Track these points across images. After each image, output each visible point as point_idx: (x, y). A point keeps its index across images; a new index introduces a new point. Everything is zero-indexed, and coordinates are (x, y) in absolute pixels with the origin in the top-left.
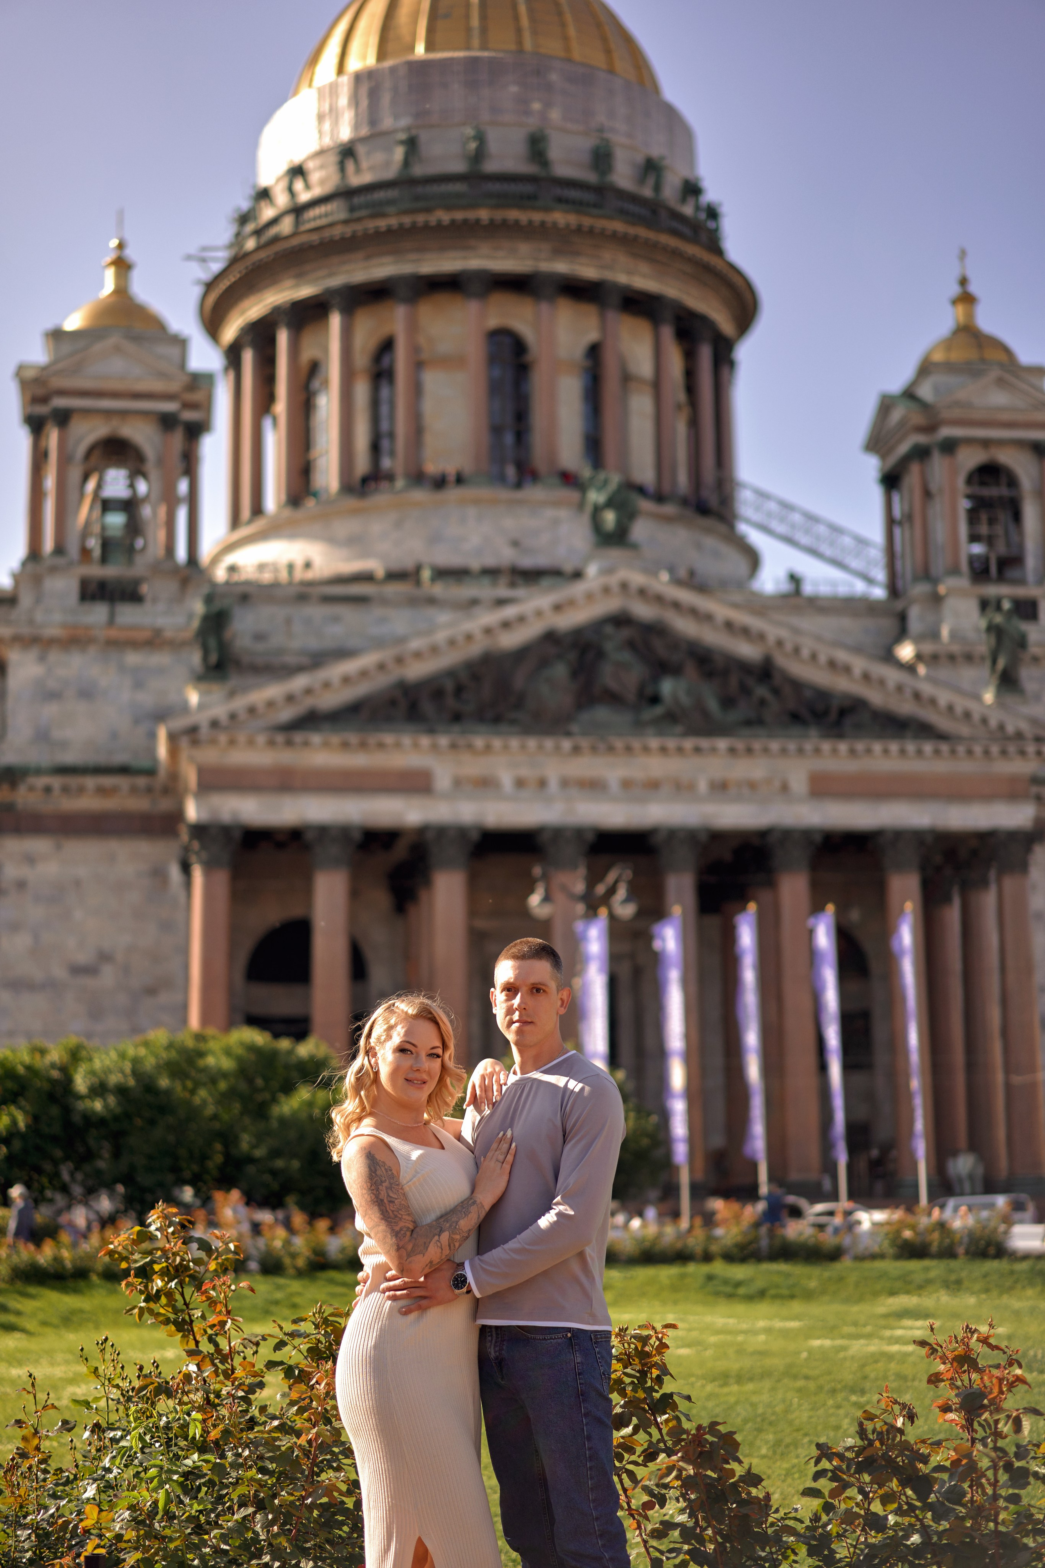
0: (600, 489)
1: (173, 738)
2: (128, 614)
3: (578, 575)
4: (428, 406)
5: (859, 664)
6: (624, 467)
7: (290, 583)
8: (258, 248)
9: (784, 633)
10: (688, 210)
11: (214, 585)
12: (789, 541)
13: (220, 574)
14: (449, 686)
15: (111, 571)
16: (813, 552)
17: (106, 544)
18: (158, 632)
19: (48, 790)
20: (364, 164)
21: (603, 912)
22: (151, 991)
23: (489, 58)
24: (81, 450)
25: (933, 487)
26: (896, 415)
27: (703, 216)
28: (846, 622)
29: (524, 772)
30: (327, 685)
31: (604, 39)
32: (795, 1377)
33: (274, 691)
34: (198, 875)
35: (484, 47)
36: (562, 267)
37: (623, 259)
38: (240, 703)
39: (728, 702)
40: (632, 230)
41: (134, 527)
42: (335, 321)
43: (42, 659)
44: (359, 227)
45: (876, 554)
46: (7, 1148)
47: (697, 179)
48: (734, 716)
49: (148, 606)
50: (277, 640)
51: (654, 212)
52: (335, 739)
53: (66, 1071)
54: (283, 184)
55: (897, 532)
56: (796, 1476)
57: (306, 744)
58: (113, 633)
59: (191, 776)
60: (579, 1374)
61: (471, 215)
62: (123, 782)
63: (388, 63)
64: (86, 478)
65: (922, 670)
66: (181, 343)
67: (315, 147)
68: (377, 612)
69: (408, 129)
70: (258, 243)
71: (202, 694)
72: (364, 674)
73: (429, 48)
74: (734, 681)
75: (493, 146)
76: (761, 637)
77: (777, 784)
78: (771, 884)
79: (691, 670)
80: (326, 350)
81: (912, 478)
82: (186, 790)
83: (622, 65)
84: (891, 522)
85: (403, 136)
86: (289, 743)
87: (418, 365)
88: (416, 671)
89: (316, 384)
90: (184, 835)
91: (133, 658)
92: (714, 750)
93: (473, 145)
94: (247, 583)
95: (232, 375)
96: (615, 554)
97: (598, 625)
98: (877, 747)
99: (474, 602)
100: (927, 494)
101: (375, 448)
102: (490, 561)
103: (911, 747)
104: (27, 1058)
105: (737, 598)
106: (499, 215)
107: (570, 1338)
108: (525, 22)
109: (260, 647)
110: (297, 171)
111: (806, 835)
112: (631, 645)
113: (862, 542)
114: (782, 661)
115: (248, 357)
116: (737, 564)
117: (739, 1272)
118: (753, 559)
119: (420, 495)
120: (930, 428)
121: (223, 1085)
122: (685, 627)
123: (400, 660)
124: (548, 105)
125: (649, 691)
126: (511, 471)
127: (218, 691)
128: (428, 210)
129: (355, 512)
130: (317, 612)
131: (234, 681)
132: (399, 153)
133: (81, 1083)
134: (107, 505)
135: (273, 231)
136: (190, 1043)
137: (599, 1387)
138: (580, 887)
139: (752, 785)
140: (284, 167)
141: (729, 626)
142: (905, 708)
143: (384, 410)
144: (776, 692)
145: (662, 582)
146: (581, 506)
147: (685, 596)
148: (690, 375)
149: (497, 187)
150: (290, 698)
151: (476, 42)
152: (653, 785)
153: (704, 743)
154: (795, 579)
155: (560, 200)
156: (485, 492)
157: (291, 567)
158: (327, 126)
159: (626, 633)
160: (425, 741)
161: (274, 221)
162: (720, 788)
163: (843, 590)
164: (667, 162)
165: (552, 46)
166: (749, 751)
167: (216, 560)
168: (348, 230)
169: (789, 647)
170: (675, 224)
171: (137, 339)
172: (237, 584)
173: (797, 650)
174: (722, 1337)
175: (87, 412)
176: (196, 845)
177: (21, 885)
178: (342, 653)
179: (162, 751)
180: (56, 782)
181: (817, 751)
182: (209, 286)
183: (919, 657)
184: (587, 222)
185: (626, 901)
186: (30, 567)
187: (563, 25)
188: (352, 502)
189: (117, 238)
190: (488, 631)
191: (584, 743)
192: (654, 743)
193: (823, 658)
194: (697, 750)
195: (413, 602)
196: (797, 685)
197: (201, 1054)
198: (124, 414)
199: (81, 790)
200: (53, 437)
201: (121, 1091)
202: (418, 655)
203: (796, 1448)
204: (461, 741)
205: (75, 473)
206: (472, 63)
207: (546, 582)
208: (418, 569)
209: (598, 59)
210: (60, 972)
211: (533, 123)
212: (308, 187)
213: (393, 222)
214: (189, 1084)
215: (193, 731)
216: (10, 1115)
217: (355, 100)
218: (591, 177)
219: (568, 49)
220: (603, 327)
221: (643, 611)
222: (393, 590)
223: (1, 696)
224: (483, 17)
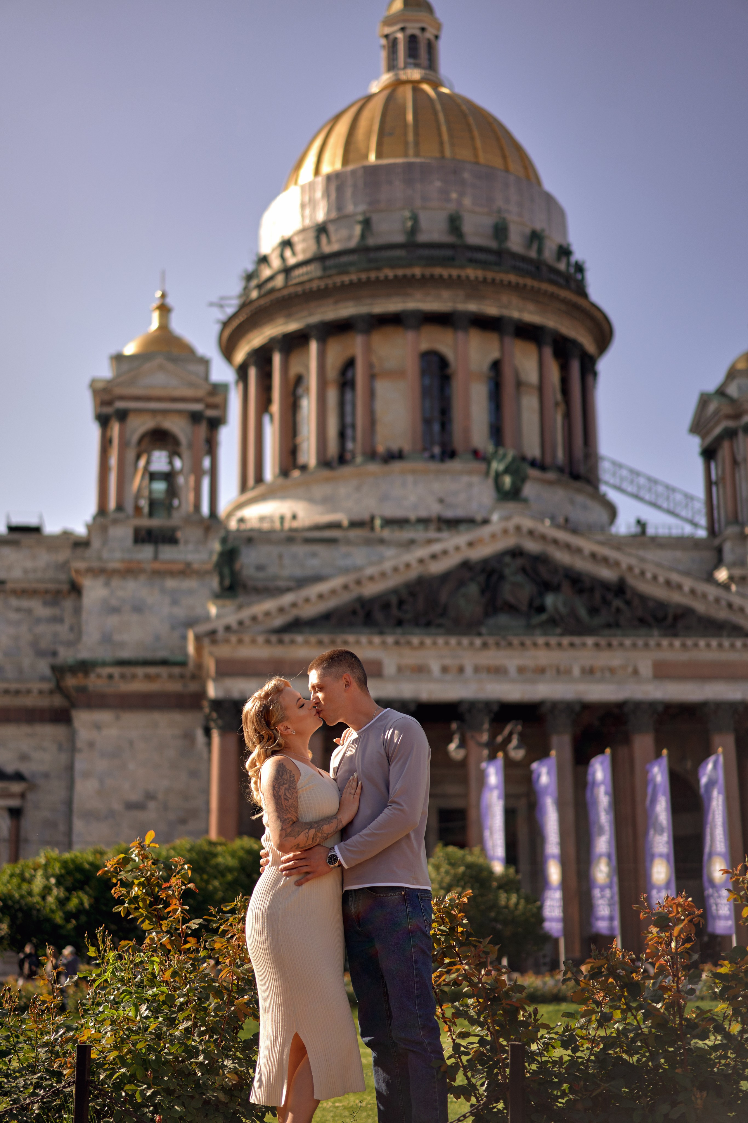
0: (500, 461)
1: (198, 638)
2: (167, 552)
3: (486, 522)
4: (379, 405)
5: (688, 584)
6: (518, 444)
7: (282, 530)
8: (260, 297)
9: (633, 562)
10: (562, 266)
11: (228, 532)
12: (637, 497)
13: (233, 524)
14: (394, 600)
15: (156, 522)
16: (654, 505)
17: (153, 504)
18: (188, 565)
19: (110, 677)
20: (334, 237)
21: (500, 755)
22: (183, 821)
23: (420, 163)
24: (135, 438)
25: (740, 458)
26: (712, 407)
27: (572, 270)
28: (678, 554)
29: (448, 662)
30: (307, 600)
31: (502, 149)
33: (269, 605)
34: (216, 737)
35: (417, 154)
36: (472, 307)
37: (515, 301)
38: (246, 614)
39: (593, 611)
40: (521, 281)
41: (172, 491)
42: (314, 346)
43: (107, 584)
44: (330, 282)
45: (700, 505)
46: (76, 921)
47: (569, 245)
48: (598, 621)
49: (181, 546)
50: (273, 570)
51: (538, 268)
52: (313, 639)
54: (277, 253)
55: (714, 489)
57: (293, 642)
58: (157, 566)
59: (211, 665)
61: (408, 272)
62: (163, 671)
63: (350, 168)
64: (138, 457)
65: (734, 588)
66: (205, 363)
67: (298, 226)
68: (343, 549)
69: (364, 213)
70: (259, 293)
71: (218, 607)
72: (333, 592)
73: (379, 156)
74: (597, 595)
75: (424, 223)
76: (617, 564)
77: (630, 670)
78: (626, 741)
79: (566, 587)
80: (307, 367)
81: (724, 452)
82: (208, 676)
83: (514, 166)
84: (709, 484)
85: (360, 218)
86: (281, 642)
87: (372, 377)
88: (370, 590)
89: (300, 391)
90: (207, 708)
91: (170, 583)
92: (584, 645)
93: (409, 224)
94: (252, 530)
95: (241, 386)
96: (511, 506)
97: (500, 556)
98: (702, 643)
99: (412, 542)
100: (735, 463)
101: (342, 435)
102: (423, 513)
103: (726, 643)
104: (91, 858)
105: (600, 537)
106: (428, 271)
107: (404, 895)
108: (445, 137)
109: (261, 575)
110: (287, 243)
111: (652, 705)
112: (524, 570)
113: (689, 498)
114: (631, 581)
115: (252, 373)
116: (600, 515)
118: (612, 511)
119: (373, 467)
120: (737, 416)
121: (229, 877)
122: (562, 557)
123: (358, 582)
124: (462, 194)
125: (537, 603)
126: (437, 450)
127: (230, 605)
128: (378, 269)
129: (327, 480)
130: (300, 550)
131: (241, 599)
132: (358, 230)
134: (153, 476)
135: (270, 285)
136: (206, 847)
137: (424, 928)
138: (485, 737)
139: (612, 670)
140: (278, 240)
141: (593, 556)
142: (722, 614)
143: (348, 408)
144: (628, 603)
145: (546, 527)
146: (487, 473)
147: (562, 536)
148: (565, 381)
149: (426, 252)
150: (281, 610)
151: (411, 152)
152: (541, 671)
153: (577, 640)
154: (641, 524)
155: (471, 261)
156: (420, 465)
157: (282, 519)
158: (307, 212)
159: (519, 562)
160: (377, 640)
161: (271, 278)
162: (589, 672)
163: (676, 532)
164: (547, 233)
165: (465, 154)
166: (610, 645)
167: (230, 515)
168: (322, 284)
169: (637, 571)
170: (552, 276)
171: (174, 360)
172: (245, 531)
173: (643, 573)
175: (139, 411)
176: (214, 715)
177: (91, 745)
178: (318, 579)
179: (191, 648)
180: (116, 671)
181: (659, 645)
182: (225, 324)
183: (731, 578)
184: (490, 275)
185: (517, 748)
186: (100, 520)
187: (473, 139)
188: (326, 473)
189: (161, 290)
190: (421, 561)
191: (491, 640)
192: (541, 640)
193: (661, 579)
194: (572, 645)
195: (368, 542)
196: (643, 598)
197: (215, 855)
198: (165, 412)
199: (134, 677)
200: (115, 429)
202: (371, 578)
204: (402, 640)
205: (131, 454)
206: (409, 167)
207: (462, 527)
208: (372, 519)
209: (498, 163)
210: (117, 806)
211: (452, 207)
212: (294, 253)
213: (354, 277)
214: (205, 877)
215: (212, 633)
216: (78, 897)
217: (327, 193)
218: (493, 244)
219: (476, 156)
220: (502, 349)
221: (532, 546)
222: (354, 534)
223: (78, 611)
224: (416, 134)
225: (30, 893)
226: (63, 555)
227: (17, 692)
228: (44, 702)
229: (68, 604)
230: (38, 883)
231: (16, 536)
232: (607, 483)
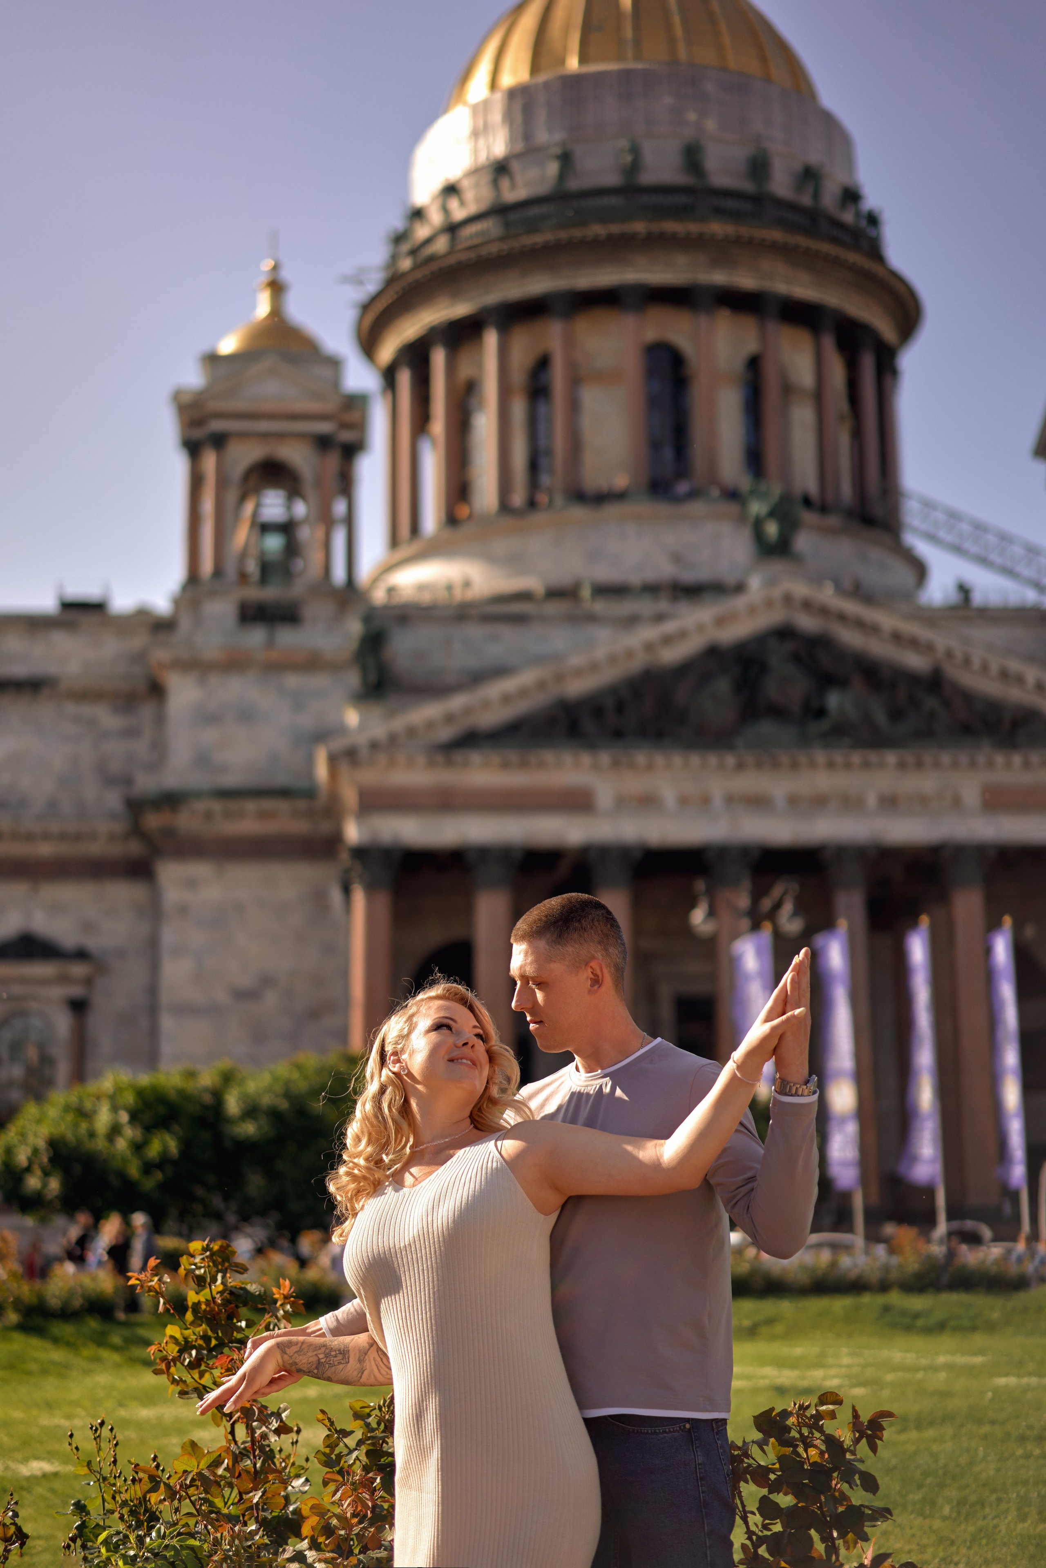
0: (761, 500)
1: (333, 760)
2: (286, 637)
3: (740, 588)
4: (586, 422)
5: (1031, 674)
6: (786, 475)
7: (449, 604)
8: (415, 267)
9: (953, 644)
10: (848, 217)
11: (372, 607)
13: (379, 596)
14: (610, 703)
15: (271, 593)
16: (983, 561)
17: (265, 567)
18: (316, 654)
19: (208, 816)
20: (519, 178)
21: (768, 926)
22: (315, 1015)
23: (643, 70)
24: (237, 474)
27: (863, 223)
28: (1019, 633)
29: (689, 789)
30: (486, 704)
31: (759, 47)
32: (980, 1422)
33: (432, 711)
34: (359, 898)
35: (638, 57)
36: (719, 278)
37: (781, 268)
38: (399, 723)
39: (896, 715)
40: (791, 240)
41: (292, 549)
42: (491, 339)
43: (201, 682)
44: (515, 244)
47: (857, 185)
48: (903, 728)
49: (306, 628)
50: (436, 660)
51: (814, 220)
52: (495, 758)
53: (218, 1096)
54: (438, 203)
56: (984, 1542)
57: (466, 763)
58: (272, 656)
59: (350, 796)
60: (702, 1479)
61: (627, 228)
62: (282, 806)
63: (542, 78)
64: (243, 498)
66: (335, 363)
67: (468, 164)
68: (535, 630)
69: (562, 144)
70: (414, 261)
71: (362, 715)
72: (523, 693)
73: (583, 60)
74: (902, 693)
75: (649, 157)
76: (930, 648)
77: (949, 797)
78: (943, 898)
79: (857, 681)
80: (482, 369)
82: (346, 811)
83: (778, 73)
85: (558, 151)
86: (449, 763)
87: (575, 380)
88: (577, 689)
89: (474, 401)
90: (345, 856)
91: (292, 681)
92: (883, 764)
93: (629, 159)
94: (406, 605)
95: (387, 397)
96: (777, 567)
97: (762, 640)
99: (634, 619)
101: (532, 466)
102: (650, 575)
104: (178, 1082)
105: (904, 608)
106: (656, 227)
107: (689, 1429)
108: (679, 32)
109: (419, 667)
110: (451, 190)
111: (980, 849)
112: (796, 658)
113: (1032, 549)
114: (953, 672)
115: (405, 378)
116: (903, 575)
117: (917, 1303)
118: (920, 570)
119: (579, 512)
122: (850, 638)
123: (560, 678)
124: (703, 115)
125: (814, 704)
127: (376, 712)
128: (585, 224)
129: (513, 531)
130: (475, 632)
131: (393, 701)
132: (553, 168)
133: (233, 1104)
134: (265, 528)
135: (428, 251)
138: (743, 901)
139: (923, 799)
140: (437, 185)
141: (897, 637)
143: (542, 427)
144: (946, 703)
145: (827, 595)
146: (742, 518)
147: (851, 607)
148: (852, 384)
149: (652, 199)
150: (450, 718)
151: (630, 53)
152: (821, 800)
153: (873, 756)
154: (964, 590)
155: (717, 210)
156: (646, 507)
157: (450, 587)
158: (481, 143)
159: (790, 646)
160: (586, 759)
161: (428, 241)
162: (890, 802)
163: (1015, 598)
164: (826, 169)
165: (707, 56)
166: (920, 764)
167: (376, 580)
168: (505, 247)
169: (959, 657)
170: (835, 232)
171: (292, 359)
172: (395, 606)
173: (967, 661)
174: (900, 1374)
175: (244, 435)
176: (357, 867)
177: (183, 909)
178: (500, 671)
179: (322, 771)
180: (217, 806)
181: (990, 763)
182: (365, 308)
184: (745, 231)
185: (793, 916)
186: (189, 590)
187: (718, 34)
188: (510, 523)
189: (272, 260)
190: (649, 647)
191: (749, 757)
192: (820, 756)
193: (994, 668)
194: (866, 764)
195: (572, 619)
196: (968, 697)
198: (280, 436)
199: (242, 814)
200: (210, 461)
201: (275, 1115)
202: (578, 672)
203: (983, 1506)
204: (623, 759)
205: (232, 496)
206: (626, 75)
207: (707, 596)
208: (578, 586)
209: (755, 68)
210: (222, 996)
211: (688, 133)
212: (462, 203)
213: (550, 237)
215: (351, 752)
216: (162, 1140)
217: (508, 117)
218: (747, 186)
219: (722, 58)
220: (763, 337)
221: (807, 623)
222: (554, 608)
223: (160, 720)
224: (637, 28)
225: (92, 1134)
226: (138, 641)
227: (78, 837)
228: (116, 850)
229: (147, 711)
230: (103, 1118)
231: (72, 615)
232: (916, 530)
